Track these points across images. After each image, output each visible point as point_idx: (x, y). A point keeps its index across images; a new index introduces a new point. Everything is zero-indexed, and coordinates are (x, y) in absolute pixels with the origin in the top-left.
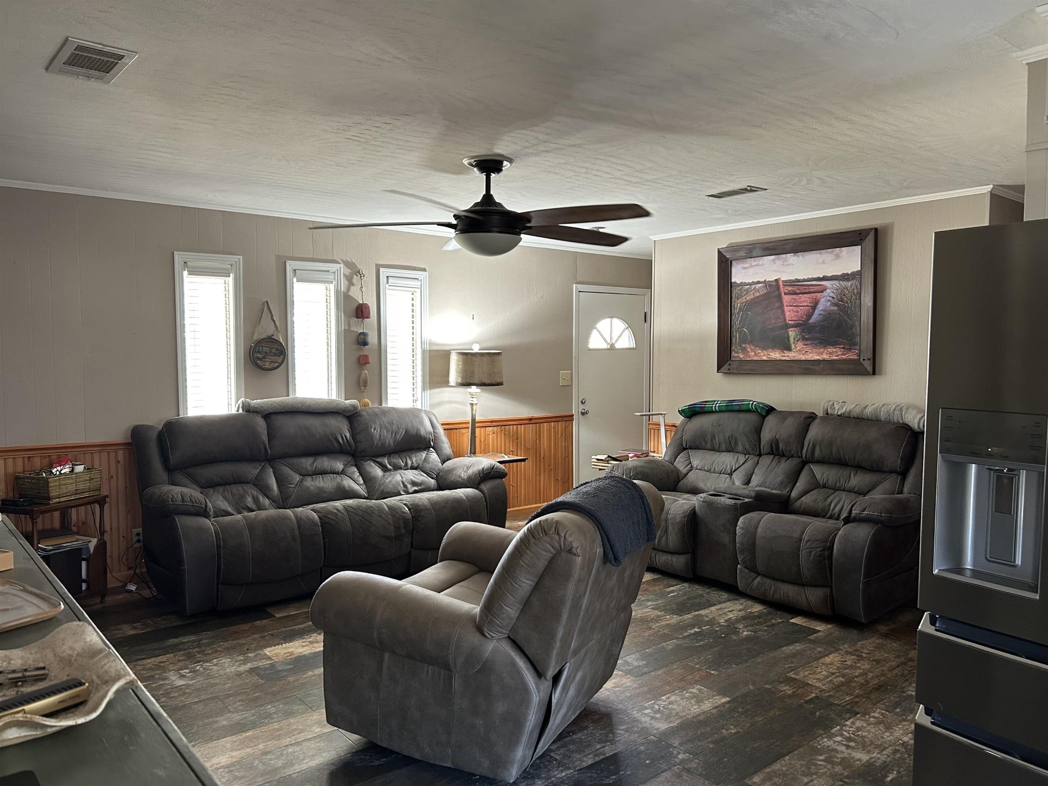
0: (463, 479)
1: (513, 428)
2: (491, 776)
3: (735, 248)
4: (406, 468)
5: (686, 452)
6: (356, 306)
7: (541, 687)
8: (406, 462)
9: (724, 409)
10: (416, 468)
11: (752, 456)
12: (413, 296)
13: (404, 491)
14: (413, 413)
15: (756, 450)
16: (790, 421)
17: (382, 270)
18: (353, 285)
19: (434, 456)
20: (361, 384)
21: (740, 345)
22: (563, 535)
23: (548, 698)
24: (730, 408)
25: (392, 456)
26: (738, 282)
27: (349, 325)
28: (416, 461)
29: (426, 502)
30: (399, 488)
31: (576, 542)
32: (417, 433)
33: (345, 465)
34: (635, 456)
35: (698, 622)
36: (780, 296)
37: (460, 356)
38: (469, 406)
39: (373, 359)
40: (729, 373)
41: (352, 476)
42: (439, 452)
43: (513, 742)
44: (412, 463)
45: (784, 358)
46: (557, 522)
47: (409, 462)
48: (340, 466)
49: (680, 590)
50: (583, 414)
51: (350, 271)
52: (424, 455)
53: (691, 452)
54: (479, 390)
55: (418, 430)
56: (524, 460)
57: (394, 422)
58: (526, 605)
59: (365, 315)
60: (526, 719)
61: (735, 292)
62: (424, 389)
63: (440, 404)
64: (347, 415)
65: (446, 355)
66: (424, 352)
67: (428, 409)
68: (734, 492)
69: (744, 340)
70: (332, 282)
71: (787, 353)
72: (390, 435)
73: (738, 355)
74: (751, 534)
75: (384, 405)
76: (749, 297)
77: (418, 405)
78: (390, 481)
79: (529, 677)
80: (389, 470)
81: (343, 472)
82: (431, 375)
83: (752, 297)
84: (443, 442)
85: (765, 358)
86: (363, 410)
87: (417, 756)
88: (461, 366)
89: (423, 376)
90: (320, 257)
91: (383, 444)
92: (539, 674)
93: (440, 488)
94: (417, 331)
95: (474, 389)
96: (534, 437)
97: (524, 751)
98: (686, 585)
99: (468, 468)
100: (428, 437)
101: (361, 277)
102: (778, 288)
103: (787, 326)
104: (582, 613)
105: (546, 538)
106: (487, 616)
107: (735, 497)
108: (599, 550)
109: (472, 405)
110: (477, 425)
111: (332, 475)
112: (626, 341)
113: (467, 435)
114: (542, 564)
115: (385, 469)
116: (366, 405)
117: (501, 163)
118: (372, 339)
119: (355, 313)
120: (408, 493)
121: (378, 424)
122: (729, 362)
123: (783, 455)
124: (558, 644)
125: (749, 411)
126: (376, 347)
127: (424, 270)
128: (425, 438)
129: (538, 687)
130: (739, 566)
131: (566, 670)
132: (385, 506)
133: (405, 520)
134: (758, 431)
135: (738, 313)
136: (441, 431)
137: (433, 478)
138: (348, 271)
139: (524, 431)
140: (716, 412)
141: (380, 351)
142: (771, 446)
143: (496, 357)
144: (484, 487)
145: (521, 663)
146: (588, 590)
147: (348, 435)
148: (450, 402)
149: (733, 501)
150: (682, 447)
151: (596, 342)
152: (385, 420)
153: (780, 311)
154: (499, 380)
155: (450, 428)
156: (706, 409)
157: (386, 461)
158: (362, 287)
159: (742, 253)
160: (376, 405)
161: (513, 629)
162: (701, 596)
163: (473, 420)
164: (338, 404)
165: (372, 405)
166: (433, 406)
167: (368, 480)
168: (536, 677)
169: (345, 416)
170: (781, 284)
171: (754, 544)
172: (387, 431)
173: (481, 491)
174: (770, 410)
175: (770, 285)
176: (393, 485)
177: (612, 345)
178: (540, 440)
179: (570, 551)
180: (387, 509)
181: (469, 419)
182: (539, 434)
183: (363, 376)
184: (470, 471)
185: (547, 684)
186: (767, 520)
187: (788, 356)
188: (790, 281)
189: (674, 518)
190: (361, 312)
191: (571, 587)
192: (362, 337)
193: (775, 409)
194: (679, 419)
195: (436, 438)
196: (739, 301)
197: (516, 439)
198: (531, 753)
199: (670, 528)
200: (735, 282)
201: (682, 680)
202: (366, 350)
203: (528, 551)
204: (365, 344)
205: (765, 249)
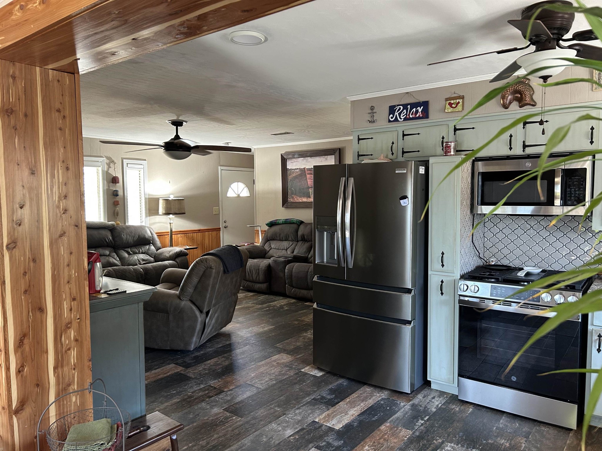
0: (167, 257)
1: (191, 235)
2: (184, 349)
3: (288, 153)
4: (139, 253)
5: (269, 242)
6: (112, 177)
7: (202, 316)
8: (139, 250)
9: (284, 222)
10: (144, 253)
11: (295, 242)
12: (140, 172)
13: (139, 264)
14: (142, 228)
15: (296, 240)
16: (309, 226)
17: (124, 160)
18: (110, 167)
19: (152, 247)
20: (115, 214)
21: (291, 195)
22: (208, 262)
23: (204, 321)
24: (286, 222)
25: (132, 247)
26: (290, 168)
27: (109, 187)
28: (144, 250)
29: (151, 267)
30: (137, 262)
31: (213, 265)
32: (144, 237)
33: (110, 252)
34: (248, 244)
35: (268, 307)
36: (306, 174)
37: (164, 201)
38: (169, 224)
39: (121, 203)
40: (287, 208)
41: (113, 257)
42: (155, 246)
43: (192, 336)
44: (142, 251)
45: (308, 201)
46: (206, 258)
47: (141, 250)
48: (107, 252)
49: (264, 297)
50: (225, 227)
51: (109, 161)
52: (148, 247)
53: (271, 242)
54: (174, 217)
55: (144, 235)
56: (196, 248)
57: (133, 232)
58: (196, 288)
59: (117, 182)
60: (196, 327)
61: (288, 172)
62: (146, 217)
63: (154, 223)
64: (110, 229)
65: (157, 200)
66: (146, 198)
67: (148, 226)
68: (286, 256)
69: (292, 193)
70: (100, 166)
71: (309, 199)
72: (131, 238)
73: (290, 200)
74: (291, 271)
75: (126, 224)
76: (294, 175)
77: (143, 224)
78: (132, 259)
79: (197, 313)
80: (131, 254)
81: (109, 255)
82: (150, 210)
83: (295, 175)
84: (156, 241)
85: (301, 201)
86: (117, 226)
87: (156, 347)
88: (164, 205)
89: (146, 210)
90: (94, 155)
91: (128, 242)
92: (201, 312)
93: (156, 262)
94: (142, 189)
95: (171, 215)
96: (201, 238)
97: (196, 339)
98: (267, 295)
99: (169, 252)
100: (149, 238)
101: (114, 164)
102: (305, 172)
103: (309, 188)
104: (216, 291)
105: (202, 264)
106: (182, 293)
107: (286, 257)
108: (222, 269)
109: (170, 223)
110: (173, 233)
111: (104, 257)
112: (245, 193)
113: (168, 238)
114: (201, 273)
115: (129, 254)
116: (118, 224)
117: (182, 123)
118: (120, 193)
119: (111, 181)
120: (141, 264)
121: (125, 233)
122: (287, 203)
123: (306, 241)
124: (207, 300)
125: (294, 223)
126: (122, 197)
127: (145, 160)
128: (148, 239)
129: (200, 316)
130: (287, 285)
131: (211, 311)
132: (132, 269)
133: (141, 274)
134: (297, 231)
135: (290, 182)
136: (155, 236)
137: (152, 258)
138: (108, 161)
139: (197, 236)
140: (281, 224)
141: (124, 198)
142: (302, 237)
143: (182, 201)
144: (177, 260)
145: (194, 308)
146: (218, 282)
147: (111, 238)
148: (159, 223)
149: (284, 259)
150: (267, 239)
151: (231, 194)
152: (128, 231)
153: (306, 181)
154: (183, 212)
155: (160, 235)
156: (277, 223)
157: (129, 250)
158: (115, 169)
159: (291, 156)
160: (123, 224)
161: (191, 296)
162: (273, 298)
163: (171, 230)
164: (105, 224)
165: (121, 224)
166: (151, 224)
167: (121, 259)
168: (200, 313)
169: (109, 229)
170: (306, 170)
171: (292, 275)
172: (130, 236)
173: (176, 261)
174: (302, 222)
175: (302, 170)
176: (134, 261)
177: (239, 195)
178: (204, 240)
179: (211, 268)
180: (132, 270)
181: (169, 231)
182: (203, 238)
183: (116, 211)
184: (171, 253)
185: (204, 315)
186: (296, 266)
187: (309, 200)
188: (309, 169)
189: (262, 268)
190: (114, 180)
191: (212, 280)
192: (115, 192)
193: (304, 222)
194: (266, 228)
195: (153, 239)
196: (290, 176)
197: (192, 240)
198: (199, 340)
199: (260, 273)
200: (288, 169)
201: (259, 323)
202: (117, 198)
203: (196, 269)
204: (117, 195)
205: (299, 155)
